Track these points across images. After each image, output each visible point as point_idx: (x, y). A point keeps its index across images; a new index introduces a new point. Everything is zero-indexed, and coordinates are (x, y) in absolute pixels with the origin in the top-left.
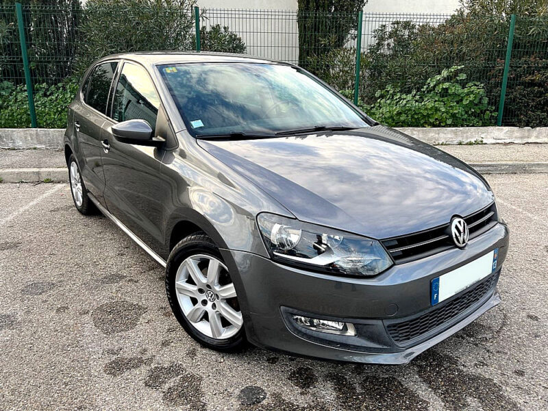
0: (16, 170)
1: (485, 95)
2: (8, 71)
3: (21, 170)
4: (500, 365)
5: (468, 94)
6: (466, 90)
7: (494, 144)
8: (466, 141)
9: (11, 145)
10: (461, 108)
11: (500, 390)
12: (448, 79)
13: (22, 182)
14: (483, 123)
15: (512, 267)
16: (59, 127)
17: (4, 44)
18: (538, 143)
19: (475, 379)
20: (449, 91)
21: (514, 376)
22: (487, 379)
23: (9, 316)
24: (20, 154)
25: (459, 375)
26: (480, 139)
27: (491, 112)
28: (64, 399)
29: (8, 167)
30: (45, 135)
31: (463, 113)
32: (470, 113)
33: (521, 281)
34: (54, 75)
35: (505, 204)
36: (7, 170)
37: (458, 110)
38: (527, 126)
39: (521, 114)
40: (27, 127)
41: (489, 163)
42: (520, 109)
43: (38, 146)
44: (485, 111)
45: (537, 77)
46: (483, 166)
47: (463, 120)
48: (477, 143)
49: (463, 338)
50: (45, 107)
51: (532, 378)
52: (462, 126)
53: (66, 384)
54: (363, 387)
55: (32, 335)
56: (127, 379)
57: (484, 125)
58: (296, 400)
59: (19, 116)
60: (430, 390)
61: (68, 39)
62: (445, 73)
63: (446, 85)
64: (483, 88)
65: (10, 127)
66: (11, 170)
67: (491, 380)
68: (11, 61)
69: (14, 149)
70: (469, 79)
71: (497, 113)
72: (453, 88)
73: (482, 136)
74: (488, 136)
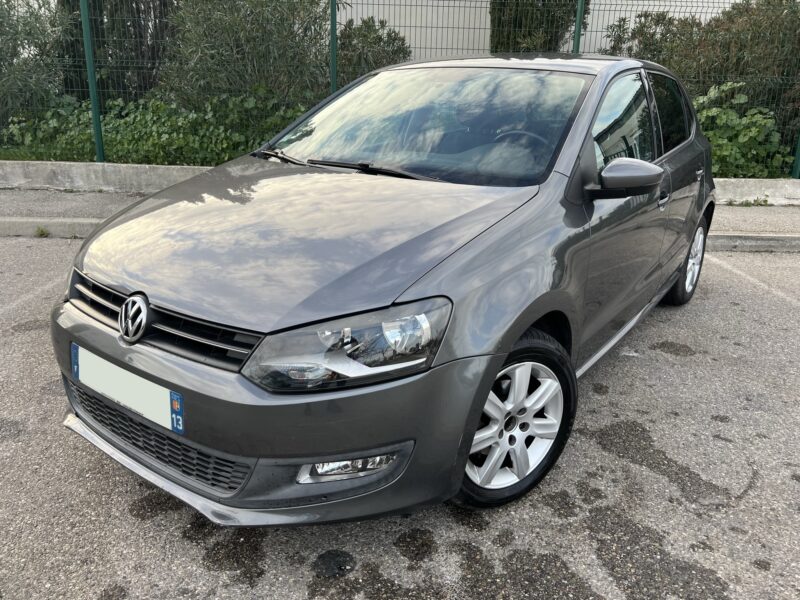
0: (68, 221)
1: (776, 129)
2: (71, 81)
3: (76, 220)
4: (731, 550)
5: (748, 127)
6: (745, 121)
7: (785, 206)
8: (739, 200)
9: (68, 186)
10: (735, 149)
11: (724, 589)
12: (717, 102)
13: (75, 237)
14: (769, 172)
15: (781, 397)
16: (134, 162)
17: (67, 41)
19: (686, 568)
20: (718, 121)
21: (753, 569)
22: (706, 571)
23: (17, 423)
24: (79, 198)
25: (662, 560)
26: (763, 198)
27: (784, 156)
28: (66, 547)
29: (59, 215)
30: (114, 172)
31: (738, 156)
32: (749, 156)
33: (792, 420)
34: (134, 88)
35: (788, 299)
36: (56, 220)
37: (729, 151)
40: (92, 161)
41: (771, 235)
43: (105, 188)
44: (774, 154)
46: (762, 239)
47: (737, 167)
48: (757, 204)
49: (680, 504)
50: (118, 132)
51: (782, 575)
52: (735, 176)
53: (73, 526)
54: (505, 567)
55: (42, 452)
56: (159, 526)
57: (771, 176)
58: (399, 577)
59: (80, 145)
60: (611, 579)
61: (155, 36)
62: (713, 93)
63: (714, 111)
64: (773, 117)
65: (68, 160)
66: (61, 220)
67: (713, 572)
68: (75, 67)
69: (72, 192)
70: (750, 105)
71: (792, 158)
72: (724, 117)
73: (766, 193)
74: (777, 194)
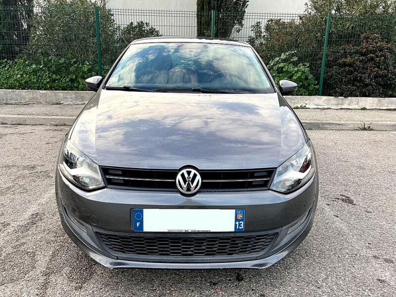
1: (310, 72)
5: (297, 72)
6: (296, 69)
7: (315, 109)
8: (293, 106)
12: (284, 61)
18: (349, 109)
20: (284, 69)
26: (304, 105)
27: (314, 85)
38: (341, 96)
39: (337, 87)
42: (336, 83)
45: (348, 60)
48: (302, 108)
52: (292, 95)
57: (310, 95)
62: (283, 56)
63: (281, 65)
64: (308, 67)
70: (299, 62)
71: (318, 86)
72: (287, 67)
73: (306, 103)
74: (311, 103)
